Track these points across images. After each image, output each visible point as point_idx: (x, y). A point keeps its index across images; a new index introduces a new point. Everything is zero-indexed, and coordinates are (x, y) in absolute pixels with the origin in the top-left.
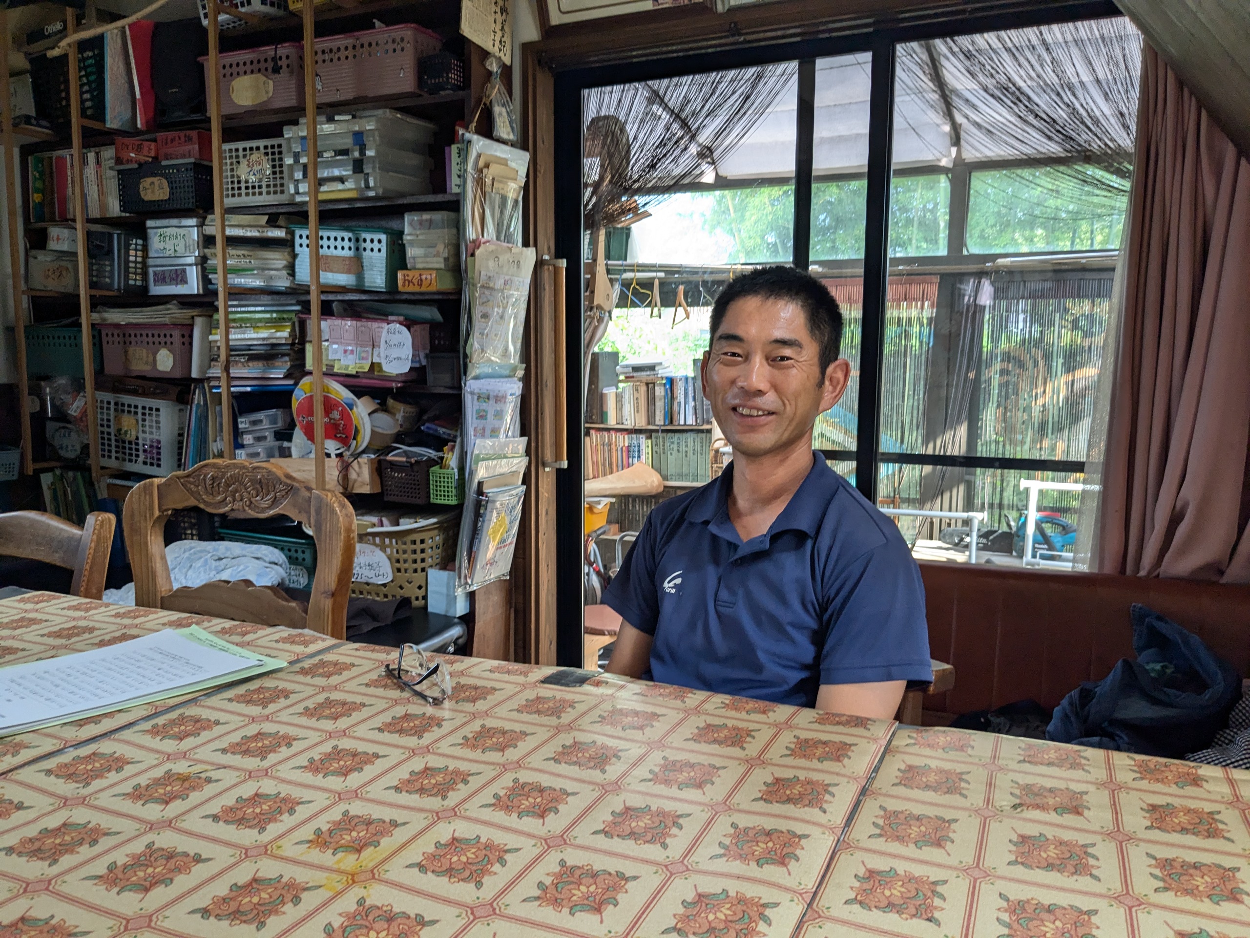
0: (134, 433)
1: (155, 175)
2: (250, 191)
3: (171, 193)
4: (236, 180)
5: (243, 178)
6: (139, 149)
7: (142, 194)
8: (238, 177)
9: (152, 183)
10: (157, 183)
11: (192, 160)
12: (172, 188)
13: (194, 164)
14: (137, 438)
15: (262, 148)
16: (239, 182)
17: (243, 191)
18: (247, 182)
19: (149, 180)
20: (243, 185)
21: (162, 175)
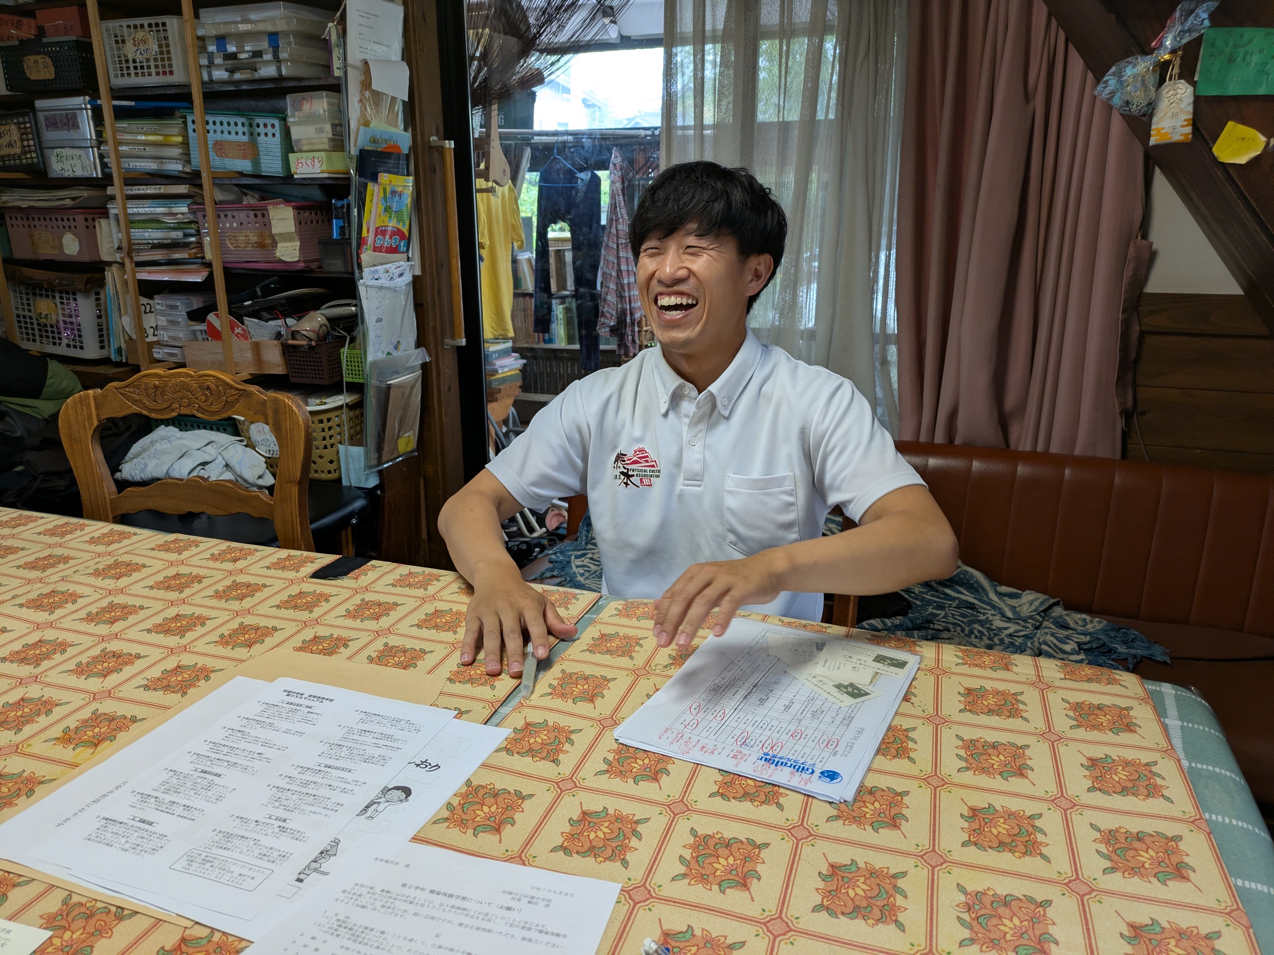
0: (54, 317)
1: (38, 53)
2: (139, 71)
3: (57, 73)
4: (123, 59)
5: (130, 57)
6: (18, 26)
7: (28, 72)
8: (125, 56)
9: (36, 62)
10: (41, 61)
11: (74, 38)
12: (56, 67)
13: (76, 41)
14: (58, 321)
15: (146, 26)
16: (127, 61)
17: (132, 71)
18: (134, 61)
19: (33, 58)
20: (131, 65)
21: (45, 53)
